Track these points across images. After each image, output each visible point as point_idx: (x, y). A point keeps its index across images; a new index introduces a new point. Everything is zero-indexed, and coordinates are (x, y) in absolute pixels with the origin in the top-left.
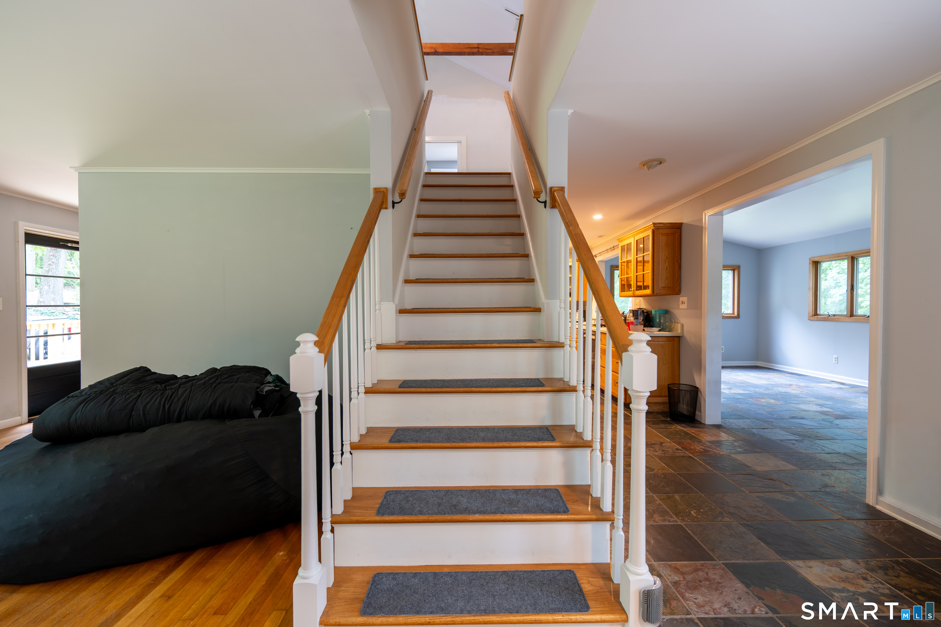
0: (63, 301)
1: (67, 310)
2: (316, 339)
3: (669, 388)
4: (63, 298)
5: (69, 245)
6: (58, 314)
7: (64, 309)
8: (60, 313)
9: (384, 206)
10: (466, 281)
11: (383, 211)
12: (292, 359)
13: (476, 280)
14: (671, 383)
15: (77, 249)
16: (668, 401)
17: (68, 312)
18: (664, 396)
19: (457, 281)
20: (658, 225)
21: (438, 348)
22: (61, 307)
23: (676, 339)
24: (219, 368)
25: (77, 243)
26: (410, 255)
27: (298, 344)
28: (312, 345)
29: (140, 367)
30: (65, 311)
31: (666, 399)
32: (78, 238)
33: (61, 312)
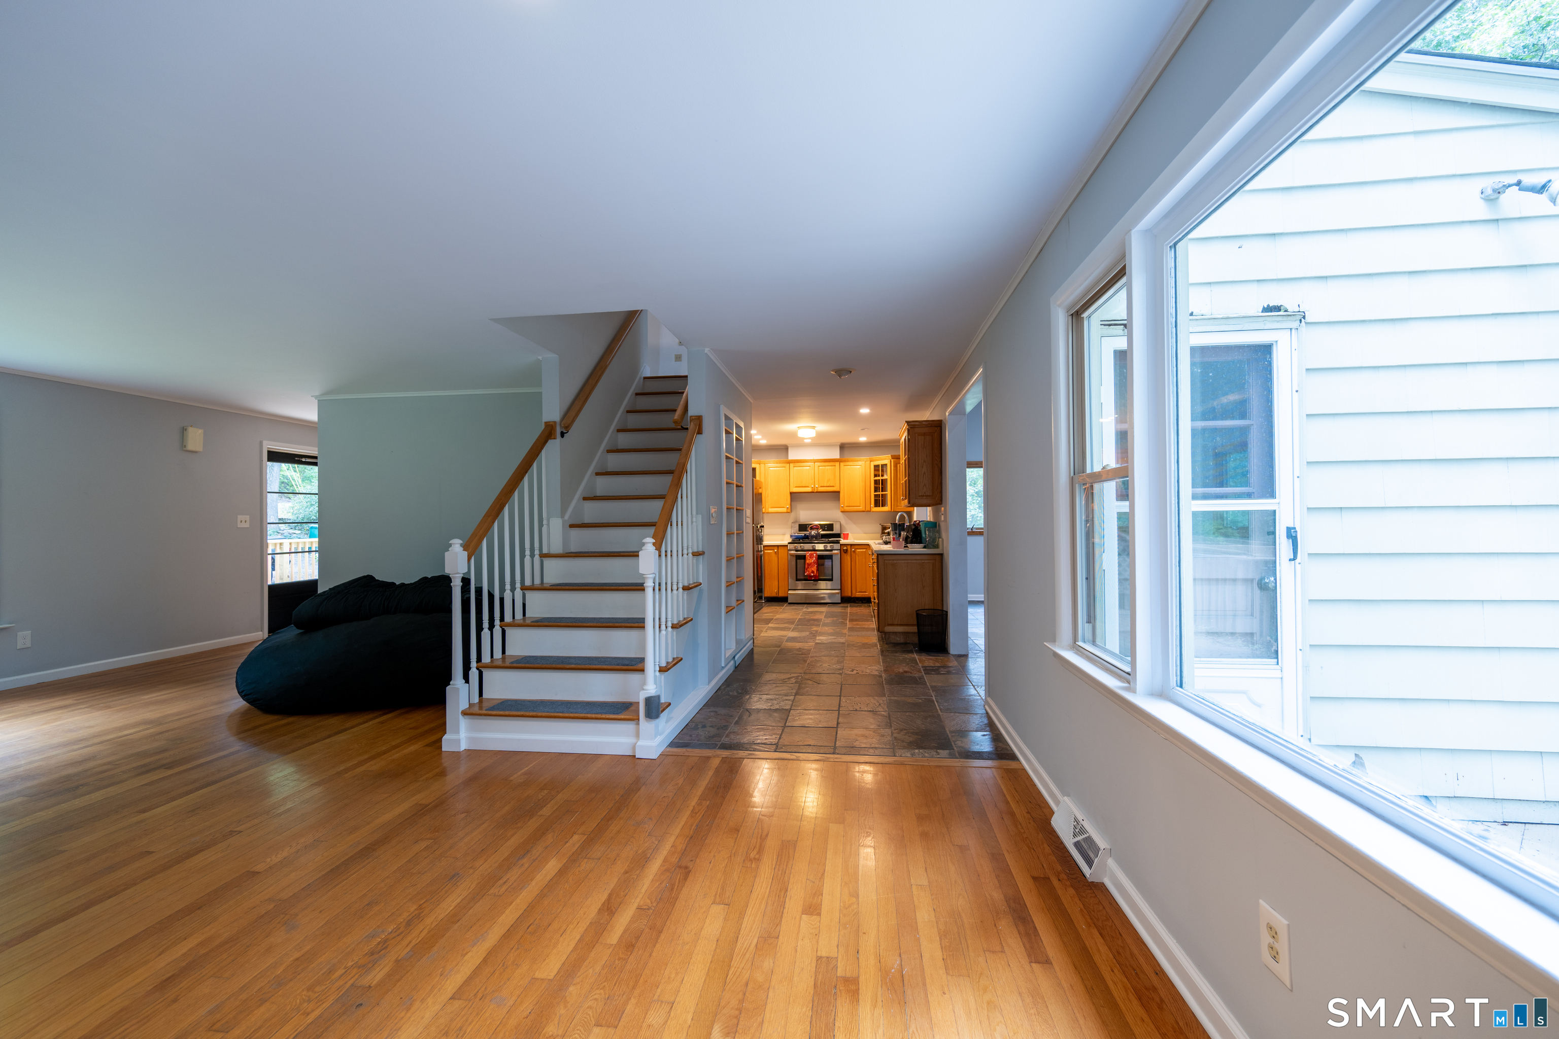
0: (277, 516)
1: (282, 528)
2: (462, 542)
3: (917, 614)
4: (277, 513)
5: (303, 460)
6: (272, 533)
7: (279, 527)
8: (274, 532)
9: (553, 437)
10: (636, 497)
11: (550, 442)
12: (446, 554)
13: (646, 497)
14: (921, 609)
15: (315, 464)
16: (916, 631)
17: (283, 530)
18: (913, 625)
19: (628, 497)
20: (912, 423)
21: (591, 556)
22: (275, 525)
23: (937, 557)
24: (429, 577)
25: (316, 458)
26: (596, 473)
27: (450, 545)
28: (458, 546)
29: (367, 575)
30: (280, 530)
31: (914, 629)
32: (317, 453)
33: (275, 530)
